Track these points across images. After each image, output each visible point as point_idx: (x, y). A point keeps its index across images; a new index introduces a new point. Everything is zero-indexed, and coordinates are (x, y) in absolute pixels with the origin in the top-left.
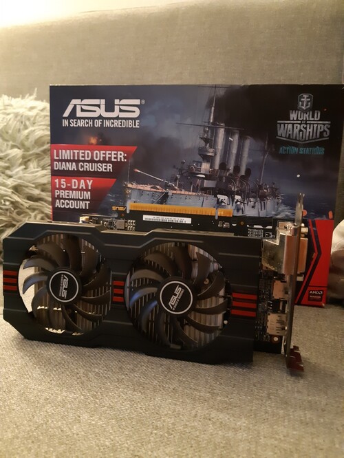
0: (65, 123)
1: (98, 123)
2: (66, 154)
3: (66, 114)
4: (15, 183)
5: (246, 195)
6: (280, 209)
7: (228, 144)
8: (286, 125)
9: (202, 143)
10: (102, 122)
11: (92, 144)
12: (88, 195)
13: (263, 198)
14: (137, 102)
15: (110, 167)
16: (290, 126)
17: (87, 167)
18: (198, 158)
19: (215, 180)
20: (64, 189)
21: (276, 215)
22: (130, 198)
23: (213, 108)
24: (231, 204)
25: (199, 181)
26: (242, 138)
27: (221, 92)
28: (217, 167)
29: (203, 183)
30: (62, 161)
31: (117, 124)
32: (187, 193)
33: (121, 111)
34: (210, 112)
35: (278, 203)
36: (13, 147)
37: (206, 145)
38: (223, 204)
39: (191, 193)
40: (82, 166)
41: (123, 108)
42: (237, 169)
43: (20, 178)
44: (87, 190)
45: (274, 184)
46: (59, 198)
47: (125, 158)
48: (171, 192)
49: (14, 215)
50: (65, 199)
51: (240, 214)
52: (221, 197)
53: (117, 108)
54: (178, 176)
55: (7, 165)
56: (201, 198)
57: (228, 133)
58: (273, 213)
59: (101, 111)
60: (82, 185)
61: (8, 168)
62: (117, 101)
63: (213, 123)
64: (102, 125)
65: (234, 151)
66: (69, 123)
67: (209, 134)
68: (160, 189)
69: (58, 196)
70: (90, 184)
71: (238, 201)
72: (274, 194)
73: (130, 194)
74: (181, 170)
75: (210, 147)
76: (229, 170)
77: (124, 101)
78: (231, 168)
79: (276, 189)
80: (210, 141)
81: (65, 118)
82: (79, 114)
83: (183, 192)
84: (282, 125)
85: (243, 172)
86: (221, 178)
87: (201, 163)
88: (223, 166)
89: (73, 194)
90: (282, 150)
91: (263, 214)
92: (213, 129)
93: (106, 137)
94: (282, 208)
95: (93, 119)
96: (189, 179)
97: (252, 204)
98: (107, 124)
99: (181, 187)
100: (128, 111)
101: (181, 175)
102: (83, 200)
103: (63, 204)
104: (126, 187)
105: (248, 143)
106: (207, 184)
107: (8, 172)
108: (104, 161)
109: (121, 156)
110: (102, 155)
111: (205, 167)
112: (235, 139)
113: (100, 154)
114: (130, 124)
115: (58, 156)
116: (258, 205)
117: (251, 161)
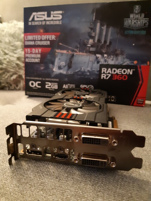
0: (30, 24)
1: (44, 23)
2: (30, 37)
3: (30, 19)
4: (18, 56)
5: (109, 54)
6: (125, 60)
7: (101, 30)
8: (128, 20)
9: (90, 30)
10: (46, 22)
11: (41, 33)
12: (39, 56)
14: (61, 12)
15: (49, 43)
16: (130, 21)
17: (39, 43)
18: (88, 37)
19: (95, 47)
20: (29, 54)
21: (123, 63)
22: (57, 57)
23: (95, 14)
24: (102, 59)
26: (108, 27)
27: (98, 6)
28: (96, 41)
29: (89, 49)
30: (28, 41)
31: (52, 23)
32: (82, 54)
33: (54, 17)
34: (93, 16)
35: (124, 58)
38: (99, 59)
39: (84, 54)
40: (37, 43)
41: (55, 15)
43: (20, 54)
44: (39, 53)
46: (27, 58)
47: (55, 38)
48: (75, 54)
50: (29, 58)
51: (106, 63)
52: (98, 55)
53: (52, 16)
56: (89, 56)
57: (102, 25)
58: (122, 62)
59: (45, 17)
60: (37, 51)
62: (52, 12)
63: (95, 21)
65: (104, 33)
66: (32, 24)
67: (93, 25)
68: (70, 52)
70: (40, 50)
71: (105, 57)
73: (57, 55)
75: (93, 32)
76: (101, 42)
77: (55, 12)
80: (93, 29)
82: (36, 19)
84: (126, 21)
85: (108, 43)
87: (89, 40)
89: (33, 56)
90: (126, 32)
91: (117, 63)
92: (95, 23)
93: (47, 29)
95: (41, 21)
97: (112, 58)
98: (48, 23)
100: (57, 17)
102: (37, 58)
103: (29, 60)
104: (56, 52)
105: (111, 29)
106: (92, 49)
108: (46, 40)
109: (53, 37)
110: (45, 38)
111: (91, 41)
112: (104, 28)
114: (57, 23)
115: (27, 38)
116: (115, 59)
117: (112, 38)
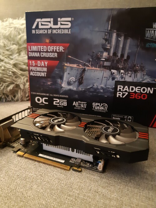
0: (33, 32)
1: (50, 32)
2: (34, 48)
3: (34, 27)
4: (14, 63)
5: (126, 70)
6: (145, 78)
7: (118, 42)
8: (151, 31)
9: (104, 42)
10: (52, 31)
11: (47, 43)
12: (45, 69)
13: (136, 71)
14: (70, 19)
15: (56, 55)
16: (153, 31)
17: (45, 55)
18: (102, 50)
19: (110, 62)
20: (34, 66)
21: (143, 81)
22: (66, 71)
23: (110, 22)
24: (118, 75)
25: (101, 62)
26: (126, 39)
27: (115, 13)
28: (111, 55)
29: (104, 63)
30: (32, 52)
31: (59, 31)
32: (95, 68)
33: (61, 24)
34: (109, 24)
35: (144, 75)
36: (13, 44)
37: (106, 43)
38: (114, 75)
39: (97, 69)
40: (42, 55)
41: (62, 23)
42: (122, 55)
43: (16, 60)
44: (45, 67)
45: (142, 64)
46: (32, 71)
47: (63, 50)
48: (87, 68)
49: (14, 78)
50: (35, 71)
51: (123, 80)
52: (113, 71)
53: (59, 23)
54: (91, 60)
55: (10, 53)
56: (103, 71)
57: (118, 36)
58: (141, 80)
59: (51, 25)
60: (43, 64)
61: (11, 55)
62: (59, 19)
63: (110, 30)
64: (52, 32)
65: (121, 46)
66: (35, 32)
67: (108, 36)
68: (81, 67)
69: (31, 70)
70: (46, 63)
71: (122, 73)
72: (142, 69)
73: (66, 69)
74: (92, 57)
75: (108, 44)
76: (118, 56)
77: (63, 19)
78: (119, 55)
79: (143, 67)
80: (108, 40)
81: (33, 29)
82: (40, 27)
83: (93, 68)
84: (148, 31)
85: (125, 58)
86: (113, 61)
87: (103, 52)
88: (115, 54)
89: (38, 69)
90: (147, 45)
91: (135, 80)
92: (110, 34)
93: (54, 39)
94: (146, 77)
95: (47, 29)
96: (96, 61)
97: (130, 75)
98: (54, 32)
99: (92, 65)
100: (65, 24)
101: (92, 59)
102: (43, 72)
103: (34, 74)
104: (64, 65)
105: (129, 41)
106: (106, 64)
107: (11, 57)
108: (53, 52)
109: (61, 49)
110: (52, 49)
111: (105, 54)
112: (122, 39)
113: (51, 48)
114: (66, 32)
115: (30, 49)
116: (133, 75)
117: (130, 51)
